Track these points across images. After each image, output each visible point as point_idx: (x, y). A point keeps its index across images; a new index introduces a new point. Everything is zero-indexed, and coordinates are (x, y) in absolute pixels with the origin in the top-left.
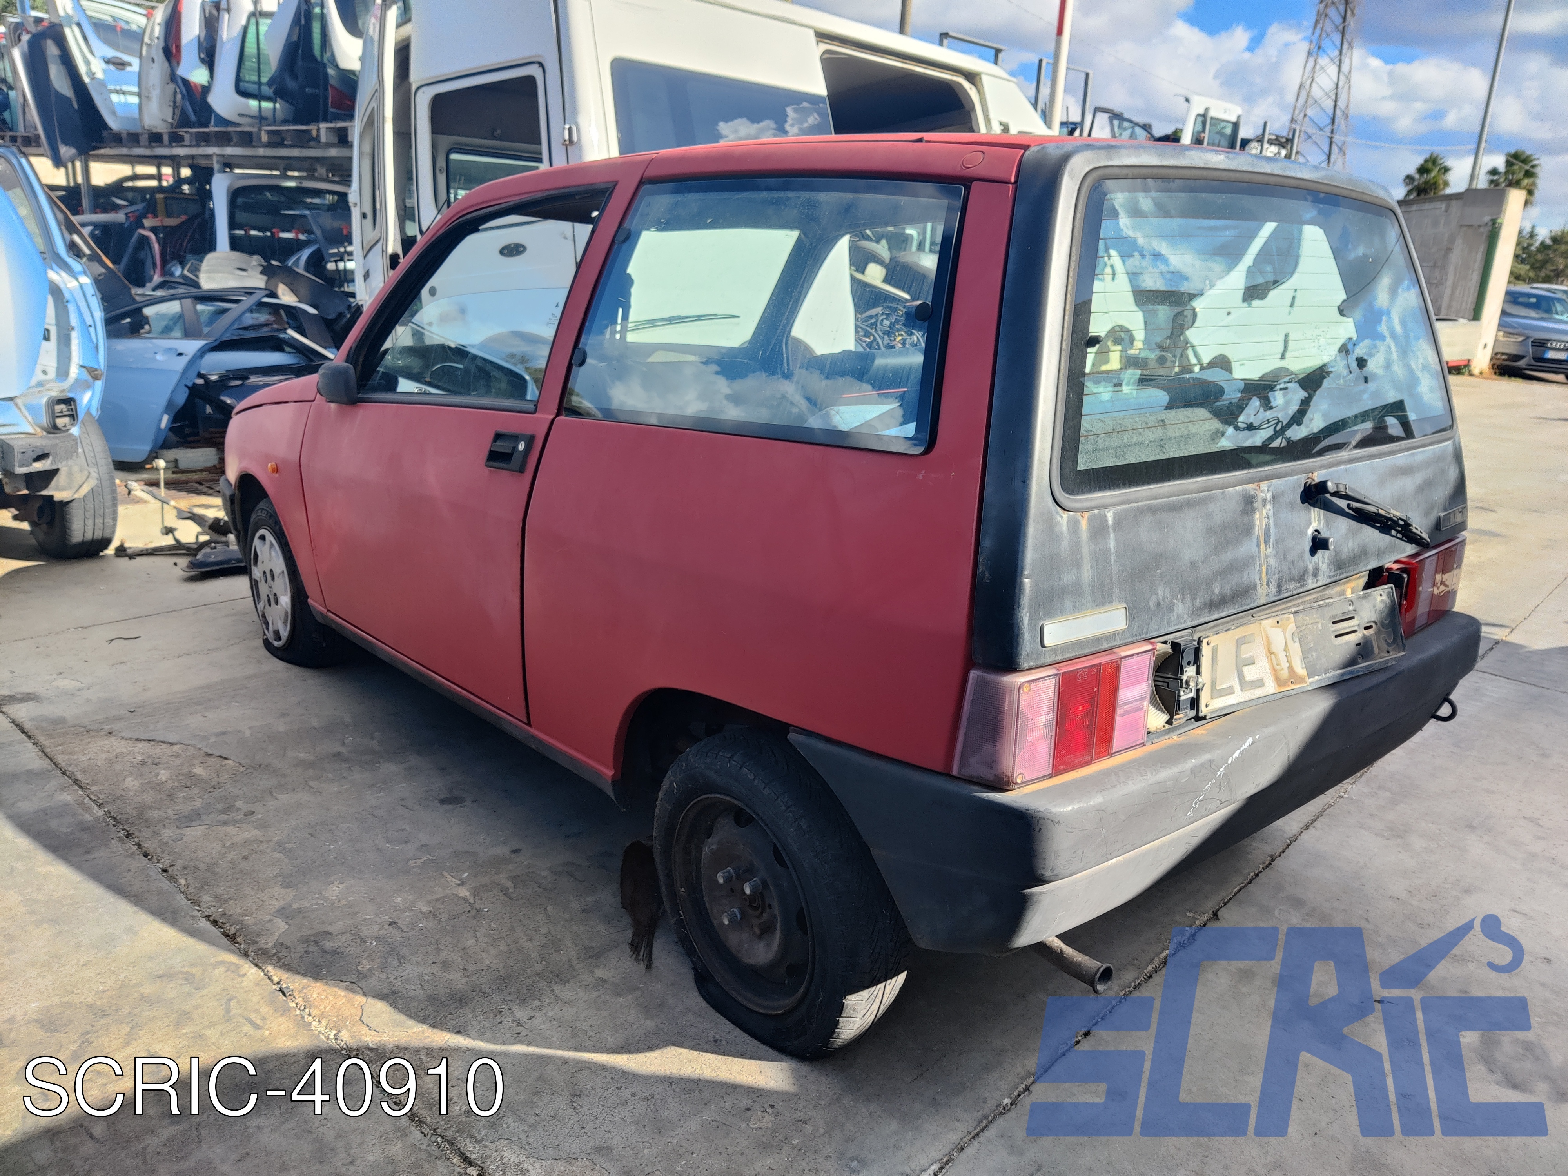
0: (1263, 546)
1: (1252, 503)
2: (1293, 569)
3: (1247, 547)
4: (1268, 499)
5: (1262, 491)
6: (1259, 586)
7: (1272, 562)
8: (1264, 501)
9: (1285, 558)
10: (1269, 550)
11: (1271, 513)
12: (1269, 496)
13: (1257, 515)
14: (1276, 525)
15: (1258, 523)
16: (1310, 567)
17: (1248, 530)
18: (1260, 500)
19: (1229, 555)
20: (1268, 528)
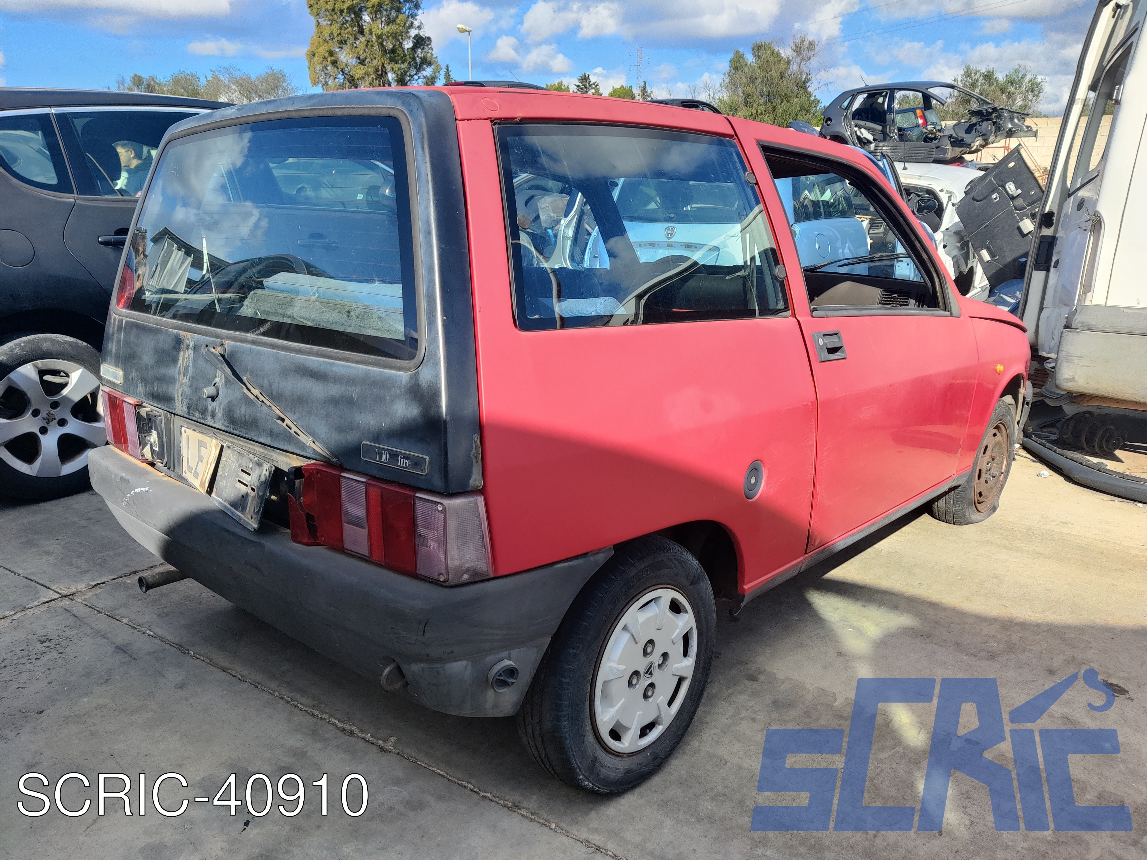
0: (182, 375)
1: (180, 344)
2: (198, 403)
3: (171, 371)
4: (191, 346)
5: (188, 340)
6: (176, 401)
7: (187, 390)
8: (188, 346)
9: (196, 391)
10: (186, 381)
11: (191, 356)
12: (192, 344)
13: (181, 354)
14: (194, 367)
15: (181, 359)
16: (210, 408)
17: (175, 360)
18: (185, 345)
19: (163, 371)
20: (187, 367)
